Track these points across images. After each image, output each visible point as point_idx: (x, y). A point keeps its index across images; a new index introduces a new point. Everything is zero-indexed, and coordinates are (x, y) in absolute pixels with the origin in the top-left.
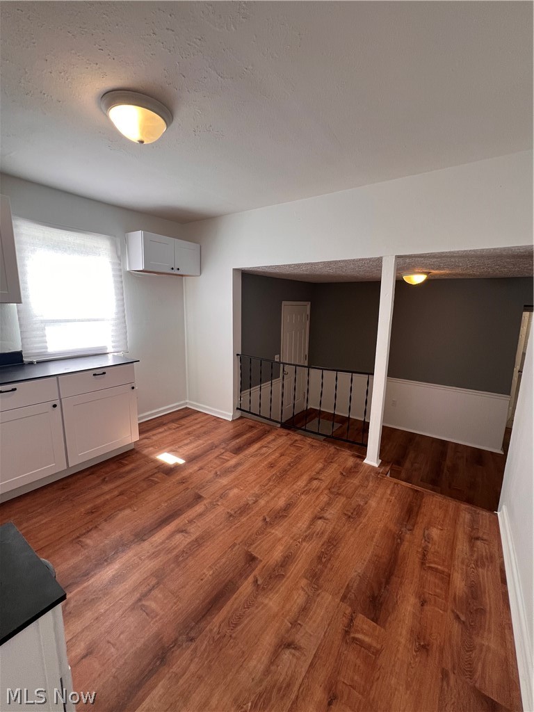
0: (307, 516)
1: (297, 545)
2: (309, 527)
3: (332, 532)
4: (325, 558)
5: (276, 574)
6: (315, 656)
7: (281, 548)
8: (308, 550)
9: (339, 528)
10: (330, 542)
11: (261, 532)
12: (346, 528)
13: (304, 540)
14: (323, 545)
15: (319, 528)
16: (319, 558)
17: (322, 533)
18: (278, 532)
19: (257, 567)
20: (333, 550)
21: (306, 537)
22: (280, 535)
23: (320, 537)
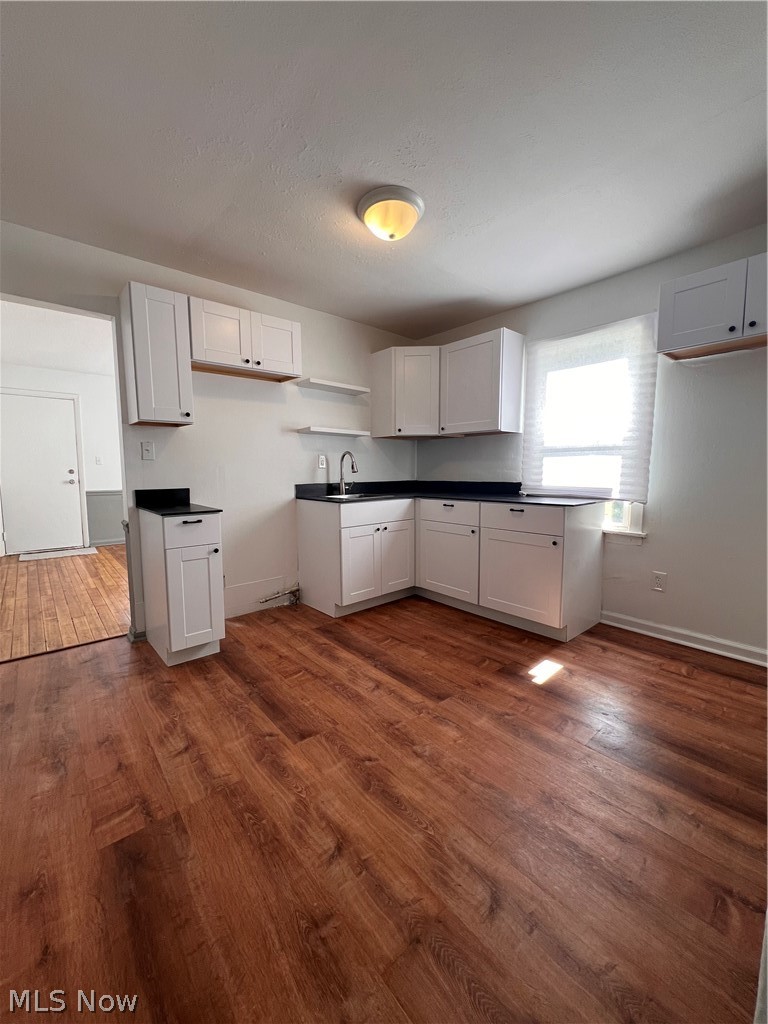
0: (355, 825)
1: (297, 788)
2: (323, 816)
3: (293, 855)
4: (250, 818)
5: (267, 755)
6: (159, 766)
7: (302, 768)
8: (277, 800)
9: (295, 876)
10: (271, 841)
11: (344, 751)
12: (288, 894)
13: (301, 800)
14: (275, 825)
15: (313, 834)
16: (253, 810)
17: (300, 837)
18: (336, 770)
19: (289, 738)
20: (254, 838)
21: (306, 806)
22: (326, 772)
23: (294, 828)
